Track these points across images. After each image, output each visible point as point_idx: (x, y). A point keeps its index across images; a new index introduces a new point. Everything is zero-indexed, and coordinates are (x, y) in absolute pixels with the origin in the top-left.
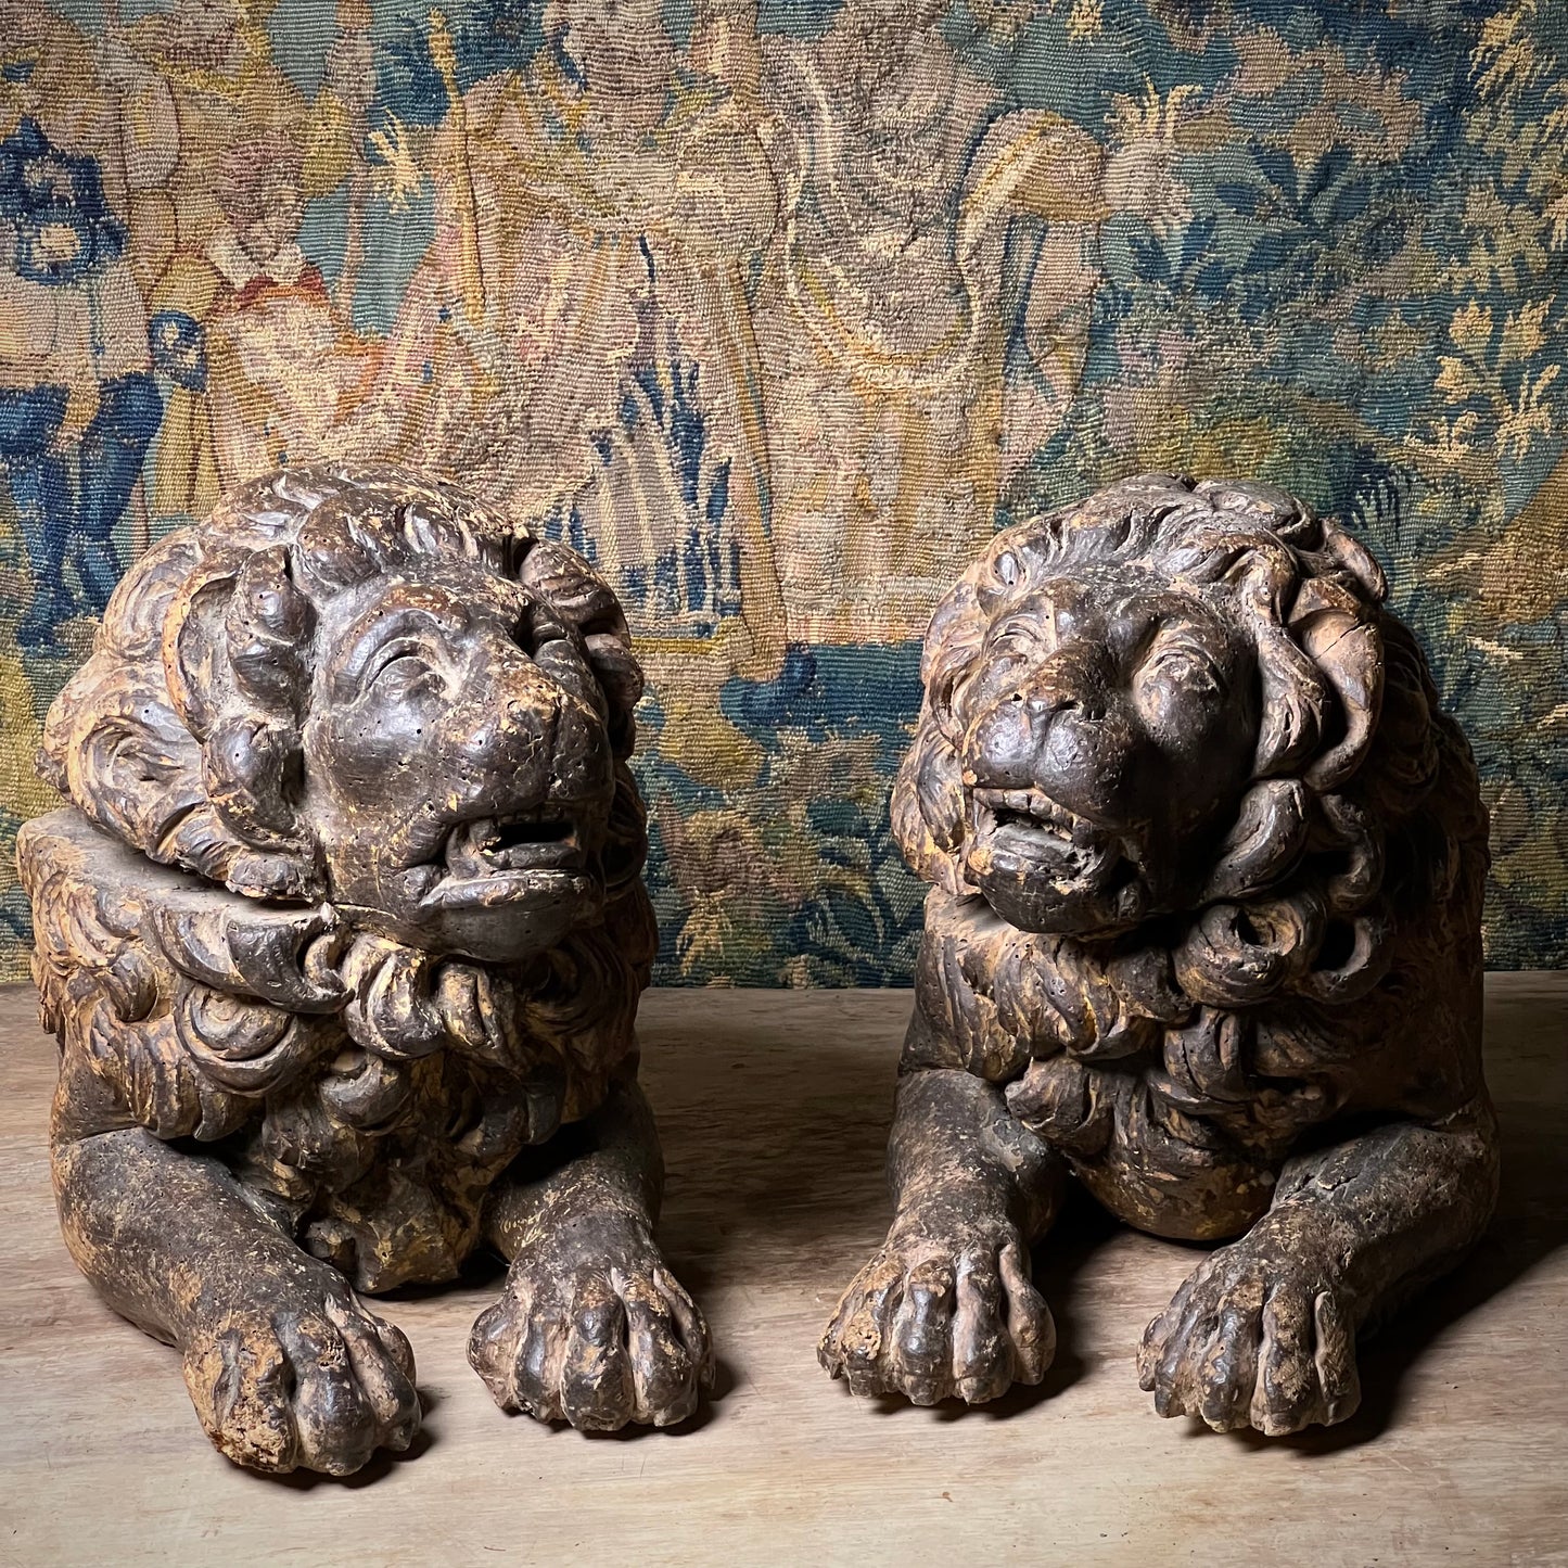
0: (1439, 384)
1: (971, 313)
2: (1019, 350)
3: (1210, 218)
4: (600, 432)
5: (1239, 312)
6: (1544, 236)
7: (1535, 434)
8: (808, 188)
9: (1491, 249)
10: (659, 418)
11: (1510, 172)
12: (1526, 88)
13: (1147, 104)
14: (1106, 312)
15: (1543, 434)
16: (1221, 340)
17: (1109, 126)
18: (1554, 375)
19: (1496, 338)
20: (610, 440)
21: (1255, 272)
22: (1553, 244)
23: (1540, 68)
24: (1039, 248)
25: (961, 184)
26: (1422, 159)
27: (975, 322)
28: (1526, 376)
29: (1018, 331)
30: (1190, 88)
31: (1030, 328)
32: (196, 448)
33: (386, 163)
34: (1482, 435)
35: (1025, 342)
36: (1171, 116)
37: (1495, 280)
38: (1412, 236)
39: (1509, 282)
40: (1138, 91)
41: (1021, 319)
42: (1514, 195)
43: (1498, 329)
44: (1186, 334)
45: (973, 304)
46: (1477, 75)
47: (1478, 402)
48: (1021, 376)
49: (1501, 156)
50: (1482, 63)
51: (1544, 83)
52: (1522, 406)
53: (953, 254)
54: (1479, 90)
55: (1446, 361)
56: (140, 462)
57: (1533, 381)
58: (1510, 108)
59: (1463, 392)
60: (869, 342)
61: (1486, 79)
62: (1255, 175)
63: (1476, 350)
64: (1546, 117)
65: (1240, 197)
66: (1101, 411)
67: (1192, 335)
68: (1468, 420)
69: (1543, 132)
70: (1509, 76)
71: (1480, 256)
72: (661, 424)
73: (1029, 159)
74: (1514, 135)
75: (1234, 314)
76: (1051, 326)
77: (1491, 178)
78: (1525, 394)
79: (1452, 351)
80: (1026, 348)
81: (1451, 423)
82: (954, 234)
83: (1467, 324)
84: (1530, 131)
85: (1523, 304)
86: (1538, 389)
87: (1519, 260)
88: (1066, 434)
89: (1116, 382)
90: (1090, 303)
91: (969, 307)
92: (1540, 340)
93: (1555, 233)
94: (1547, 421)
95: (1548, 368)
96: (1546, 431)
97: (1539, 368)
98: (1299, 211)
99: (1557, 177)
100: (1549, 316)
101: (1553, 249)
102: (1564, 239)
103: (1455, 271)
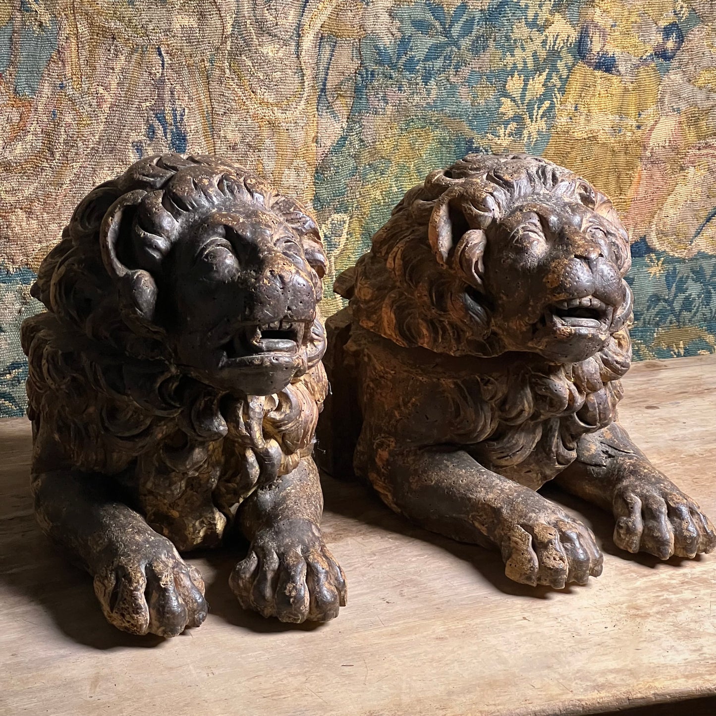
0: (501, 110)
1: (304, 82)
2: (323, 98)
3: (410, 36)
4: (137, 142)
5: (422, 79)
6: (544, 42)
7: (539, 132)
8: (236, 24)
9: (524, 49)
10: (165, 135)
11: (531, 14)
14: (362, 81)
15: (542, 132)
16: (413, 92)
18: (548, 105)
19: (525, 89)
20: (142, 146)
21: (428, 61)
22: (547, 47)
24: (333, 51)
25: (300, 21)
26: (495, 8)
27: (306, 86)
28: (536, 106)
29: (323, 90)
31: (328, 89)
33: (33, 11)
34: (519, 132)
35: (325, 95)
37: (525, 63)
38: (491, 43)
39: (530, 64)
41: (324, 85)
42: (533, 25)
43: (526, 85)
44: (399, 90)
45: (305, 78)
47: (518, 119)
48: (324, 111)
49: (527, 6)
52: (535, 119)
53: (298, 55)
55: (503, 99)
57: (539, 108)
59: (511, 114)
60: (262, 97)
62: (429, 16)
63: (517, 95)
65: (421, 26)
66: (361, 127)
67: (401, 90)
68: (513, 126)
71: (518, 52)
72: (166, 138)
73: (330, 9)
75: (419, 80)
76: (338, 87)
77: (523, 17)
78: (535, 114)
79: (506, 95)
80: (326, 98)
81: (506, 128)
82: (298, 45)
83: (514, 85)
85: (536, 74)
86: (541, 112)
87: (535, 54)
88: (344, 138)
89: (367, 113)
90: (355, 76)
91: (304, 79)
92: (543, 90)
93: (548, 42)
94: (544, 126)
95: (546, 102)
96: (544, 130)
97: (541, 101)
98: (447, 33)
99: (549, 16)
100: (546, 79)
101: (548, 49)
102: (552, 44)
103: (509, 59)
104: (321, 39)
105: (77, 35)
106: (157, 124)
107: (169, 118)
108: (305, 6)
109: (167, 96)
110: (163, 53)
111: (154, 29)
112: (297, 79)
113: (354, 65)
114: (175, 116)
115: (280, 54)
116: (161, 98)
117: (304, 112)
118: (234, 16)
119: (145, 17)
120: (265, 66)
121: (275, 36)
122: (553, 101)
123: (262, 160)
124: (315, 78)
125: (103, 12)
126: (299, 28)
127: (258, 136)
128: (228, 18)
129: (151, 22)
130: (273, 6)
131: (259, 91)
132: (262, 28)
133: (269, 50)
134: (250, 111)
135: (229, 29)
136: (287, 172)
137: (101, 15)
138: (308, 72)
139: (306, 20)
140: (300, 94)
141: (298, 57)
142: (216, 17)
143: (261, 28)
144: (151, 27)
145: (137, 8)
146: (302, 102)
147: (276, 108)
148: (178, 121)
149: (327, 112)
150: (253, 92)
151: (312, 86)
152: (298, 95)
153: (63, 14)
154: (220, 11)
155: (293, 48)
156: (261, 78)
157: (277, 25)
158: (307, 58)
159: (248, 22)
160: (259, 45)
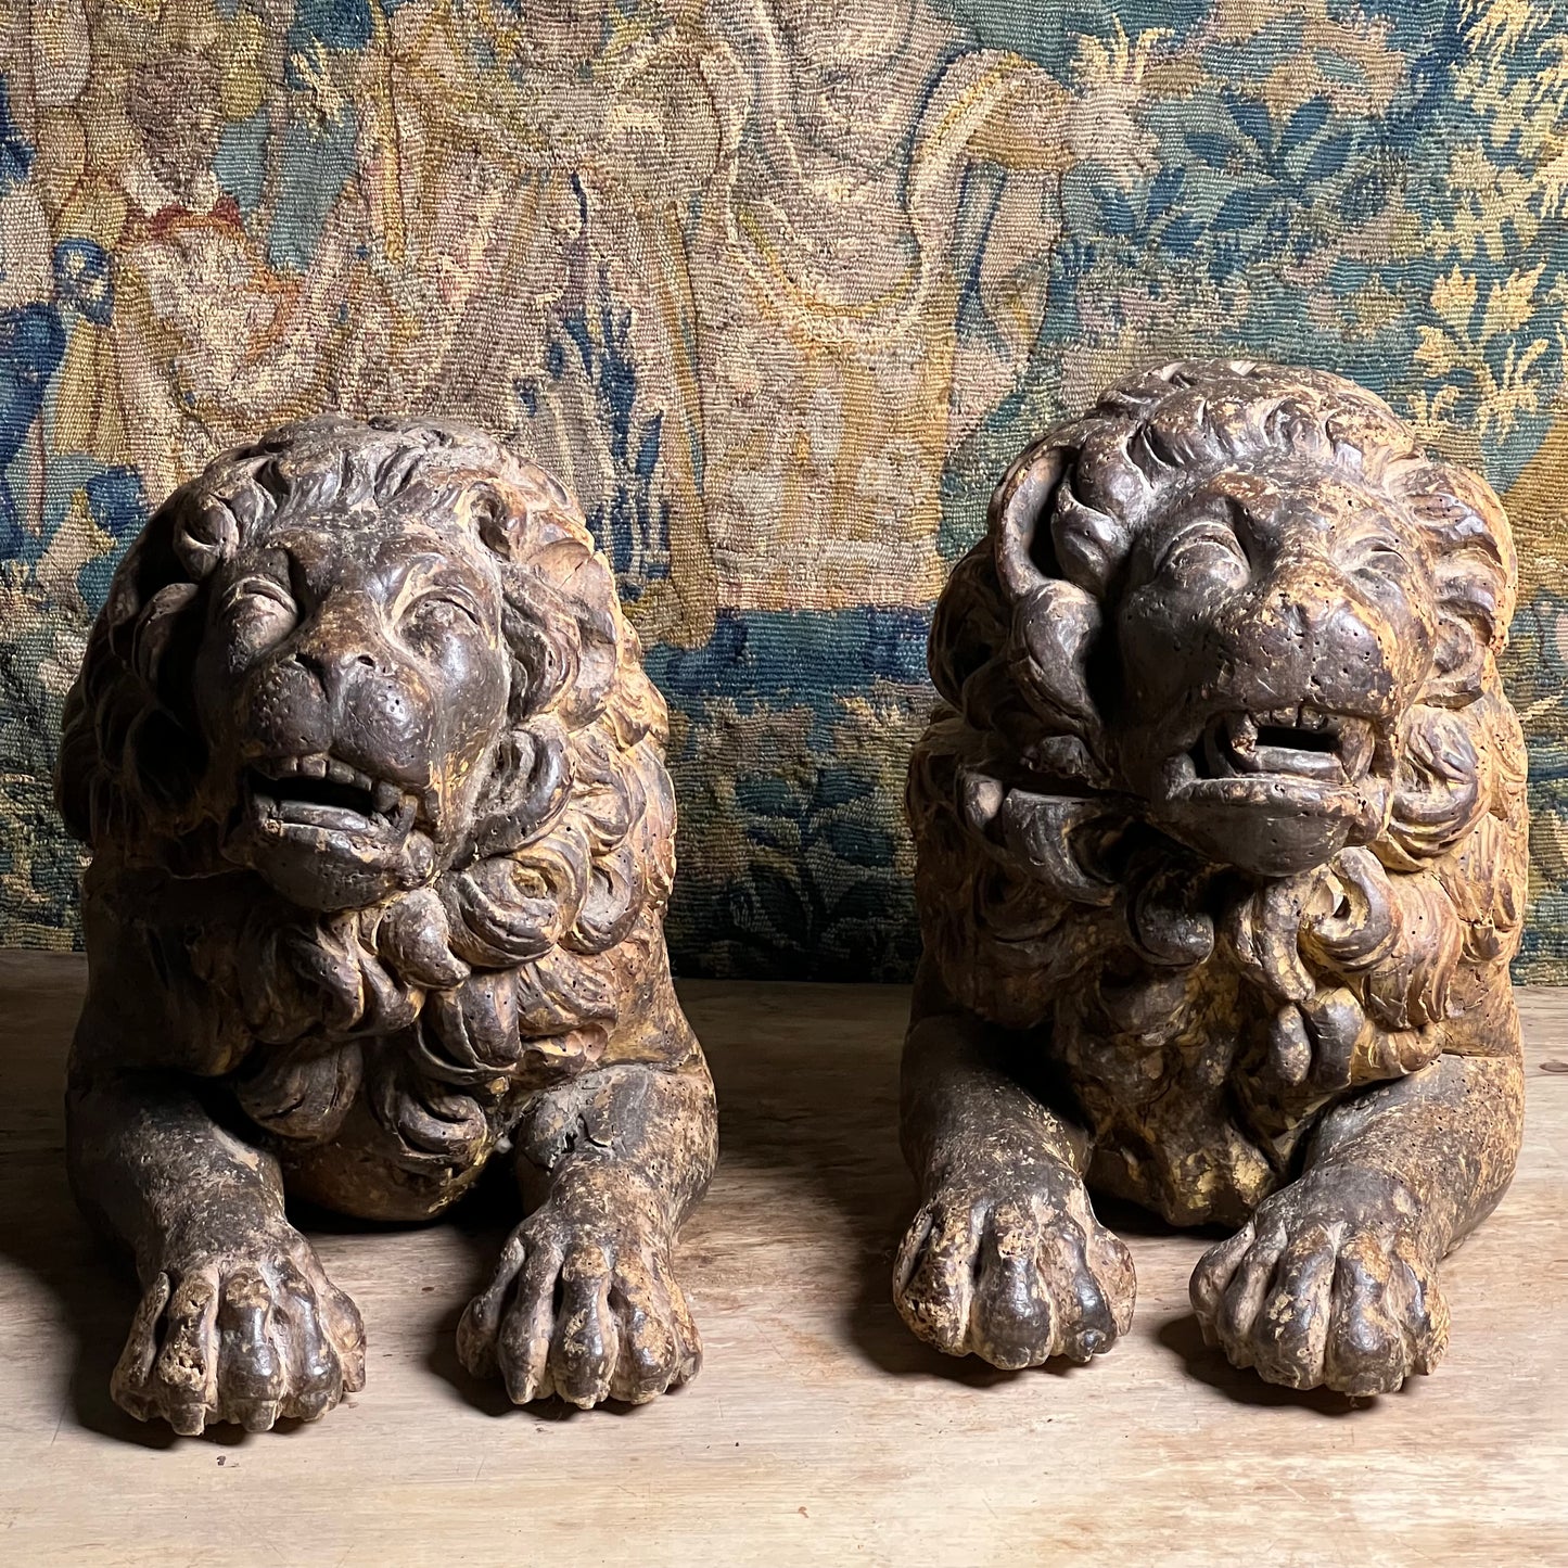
0: (1418, 355)
1: (920, 265)
2: (973, 305)
3: (1180, 170)
4: (525, 381)
5: (1209, 270)
6: (1535, 200)
7: (1519, 414)
8: (752, 127)
9: (1478, 213)
10: (588, 368)
11: (1500, 132)
12: (1520, 41)
13: (1115, 47)
14: (1067, 268)
15: (1528, 413)
16: (1187, 300)
17: (1074, 70)
18: (1542, 350)
19: (1480, 308)
20: (535, 390)
21: (1225, 228)
22: (1543, 210)
23: (1535, 21)
24: (998, 196)
25: (915, 127)
26: (1407, 114)
27: (925, 273)
28: (1510, 350)
29: (973, 285)
30: (1162, 30)
31: (986, 283)
32: (100, 385)
33: (308, 88)
34: (1464, 410)
35: (978, 298)
36: (1141, 61)
37: (1481, 246)
38: (1395, 196)
39: (1495, 249)
40: (1104, 33)
41: (975, 273)
42: (1506, 155)
43: (1483, 298)
44: (1151, 293)
45: (923, 255)
46: (1468, 25)
47: (1461, 376)
48: (974, 333)
49: (1491, 113)
50: (1473, 13)
51: (1537, 38)
52: (1507, 382)
53: (904, 202)
54: (1469, 42)
55: (1424, 330)
56: (40, 397)
57: (1519, 355)
58: (1501, 63)
59: (1443, 365)
60: (812, 292)
61: (1477, 31)
62: (1229, 126)
63: (1459, 320)
64: (1540, 74)
65: (1208, 147)
66: (1059, 374)
67: (1157, 294)
68: (1449, 393)
69: (1536, 90)
70: (1501, 30)
71: (1463, 220)
72: (590, 373)
73: (990, 103)
74: (1505, 93)
75: (1202, 273)
76: (1009, 281)
77: (1480, 138)
78: (1509, 369)
79: (1432, 321)
80: (980, 304)
81: (1430, 398)
82: (906, 180)
83: (1453, 296)
84: (1523, 88)
85: (1511, 273)
86: (1523, 365)
87: (1507, 226)
88: (1018, 398)
89: (1076, 342)
90: (1050, 258)
91: (919, 258)
92: (1528, 312)
93: (1546, 198)
94: (1533, 399)
95: (1536, 342)
96: (1531, 409)
97: (1525, 341)
98: (1273, 165)
99: (1550, 138)
100: (1539, 286)
101: (1543, 215)
102: (1556, 204)
103: (1438, 235)
104: (968, 169)
105: (396, 142)
106: (568, 342)
107: (595, 330)
108: (929, 95)
109: (591, 281)
110: (582, 186)
111: (565, 135)
112: (901, 256)
113: (1047, 232)
114: (608, 325)
115: (859, 199)
116: (577, 285)
117: (914, 331)
118: (747, 110)
119: (545, 107)
120: (819, 223)
121: (846, 157)
122: (1556, 341)
123: (809, 433)
124: (950, 256)
125: (454, 95)
126: (911, 141)
127: (802, 379)
128: (733, 114)
129: (558, 117)
130: (843, 90)
131: (804, 278)
132: (812, 137)
133: (829, 187)
134: (783, 322)
135: (734, 138)
136: (869, 463)
137: (450, 101)
138: (932, 244)
139: (931, 125)
140: (907, 291)
141: (904, 207)
142: (705, 111)
143: (810, 138)
144: (557, 129)
145: (530, 88)
146: (913, 310)
147: (846, 319)
148: (616, 335)
149: (979, 336)
150: (791, 281)
151: (941, 274)
152: (902, 293)
153: (367, 97)
154: (713, 98)
155: (893, 186)
156: (810, 248)
157: (848, 133)
158: (926, 210)
159: (780, 123)
160: (806, 176)
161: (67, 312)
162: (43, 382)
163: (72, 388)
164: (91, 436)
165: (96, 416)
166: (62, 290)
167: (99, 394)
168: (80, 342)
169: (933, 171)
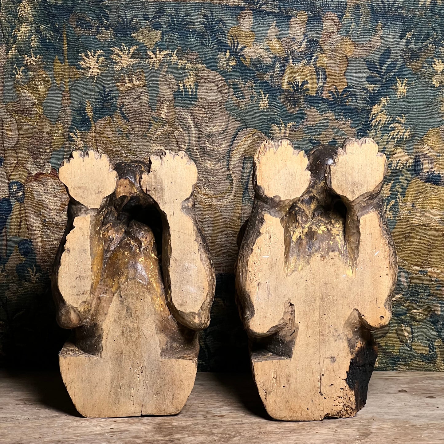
1: (233, 184)
6: (390, 165)
12: (385, 125)
13: (281, 127)
15: (391, 219)
17: (271, 133)
18: (393, 203)
23: (388, 119)
25: (230, 148)
27: (234, 186)
30: (293, 123)
31: (250, 188)
32: (21, 218)
33: (75, 141)
35: (248, 192)
36: (288, 131)
40: (278, 124)
45: (234, 181)
46: (371, 121)
48: (247, 201)
50: (372, 118)
51: (389, 124)
53: (228, 168)
54: (372, 125)
56: (6, 222)
57: (387, 205)
58: (380, 130)
60: (204, 191)
61: (373, 122)
64: (390, 133)
69: (389, 137)
70: (379, 122)
73: (249, 142)
74: (381, 138)
80: (248, 194)
84: (386, 136)
86: (389, 207)
91: (233, 182)
92: (389, 193)
93: (393, 164)
94: (392, 216)
95: (392, 201)
96: (391, 218)
97: (389, 201)
99: (393, 149)
100: (392, 187)
101: (392, 169)
102: (396, 166)
104: (245, 159)
108: (234, 140)
111: (140, 152)
112: (228, 182)
115: (217, 167)
118: (187, 144)
119: (135, 144)
120: (206, 174)
121: (213, 156)
122: (397, 201)
123: (204, 228)
124: (241, 181)
125: (112, 142)
126: (230, 152)
127: (202, 214)
128: (183, 146)
129: (138, 147)
130: (211, 139)
131: (202, 188)
134: (197, 199)
136: (220, 236)
137: (111, 144)
138: (236, 178)
139: (235, 148)
140: (230, 191)
141: (228, 169)
142: (176, 145)
143: (203, 152)
144: (138, 150)
145: (131, 140)
146: (231, 196)
147: (214, 198)
149: (248, 202)
150: (199, 189)
151: (238, 186)
152: (229, 191)
153: (90, 143)
154: (178, 142)
155: (225, 164)
156: (204, 180)
157: (213, 150)
158: (234, 170)
159: (195, 148)
160: (203, 162)
161: (12, 200)
162: (6, 218)
163: (14, 220)
164: (19, 232)
165: (20, 226)
166: (11, 194)
167: (21, 221)
168: (16, 207)
169: (235, 160)
